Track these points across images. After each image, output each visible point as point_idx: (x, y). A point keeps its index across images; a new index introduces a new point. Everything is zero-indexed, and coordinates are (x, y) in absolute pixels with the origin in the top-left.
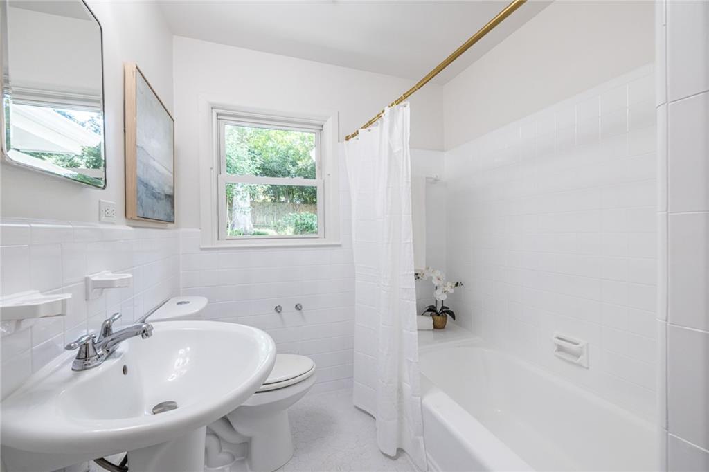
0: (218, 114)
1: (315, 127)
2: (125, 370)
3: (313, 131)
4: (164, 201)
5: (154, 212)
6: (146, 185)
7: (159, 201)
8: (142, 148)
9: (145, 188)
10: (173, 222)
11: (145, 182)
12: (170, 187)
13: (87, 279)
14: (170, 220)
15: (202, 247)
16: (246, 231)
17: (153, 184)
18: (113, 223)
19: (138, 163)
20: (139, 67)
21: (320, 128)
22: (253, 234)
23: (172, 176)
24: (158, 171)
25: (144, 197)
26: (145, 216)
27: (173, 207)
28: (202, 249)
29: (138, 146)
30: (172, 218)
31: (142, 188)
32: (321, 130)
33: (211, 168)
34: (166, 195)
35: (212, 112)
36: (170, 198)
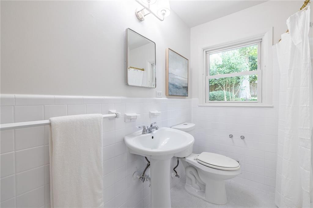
0: (206, 52)
1: (257, 41)
2: (153, 137)
3: (256, 44)
4: (182, 89)
5: (177, 93)
6: (173, 85)
7: (180, 89)
8: (171, 73)
9: (172, 86)
10: (188, 96)
11: (172, 84)
12: (186, 84)
13: (150, 112)
14: (185, 95)
15: (199, 105)
16: (247, 99)
17: (176, 84)
18: (161, 97)
19: (169, 78)
20: (170, 48)
21: (261, 41)
22: (251, 100)
23: (187, 80)
24: (179, 79)
25: (172, 89)
26: (173, 95)
27: (187, 91)
28: (199, 106)
29: (169, 73)
30: (187, 95)
31: (171, 86)
32: (261, 42)
33: (203, 74)
34: (183, 87)
35: (204, 52)
36: (186, 88)
